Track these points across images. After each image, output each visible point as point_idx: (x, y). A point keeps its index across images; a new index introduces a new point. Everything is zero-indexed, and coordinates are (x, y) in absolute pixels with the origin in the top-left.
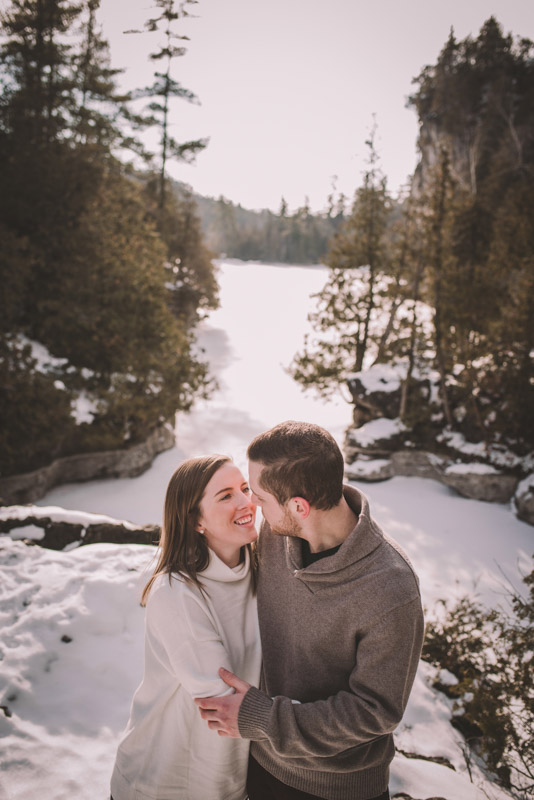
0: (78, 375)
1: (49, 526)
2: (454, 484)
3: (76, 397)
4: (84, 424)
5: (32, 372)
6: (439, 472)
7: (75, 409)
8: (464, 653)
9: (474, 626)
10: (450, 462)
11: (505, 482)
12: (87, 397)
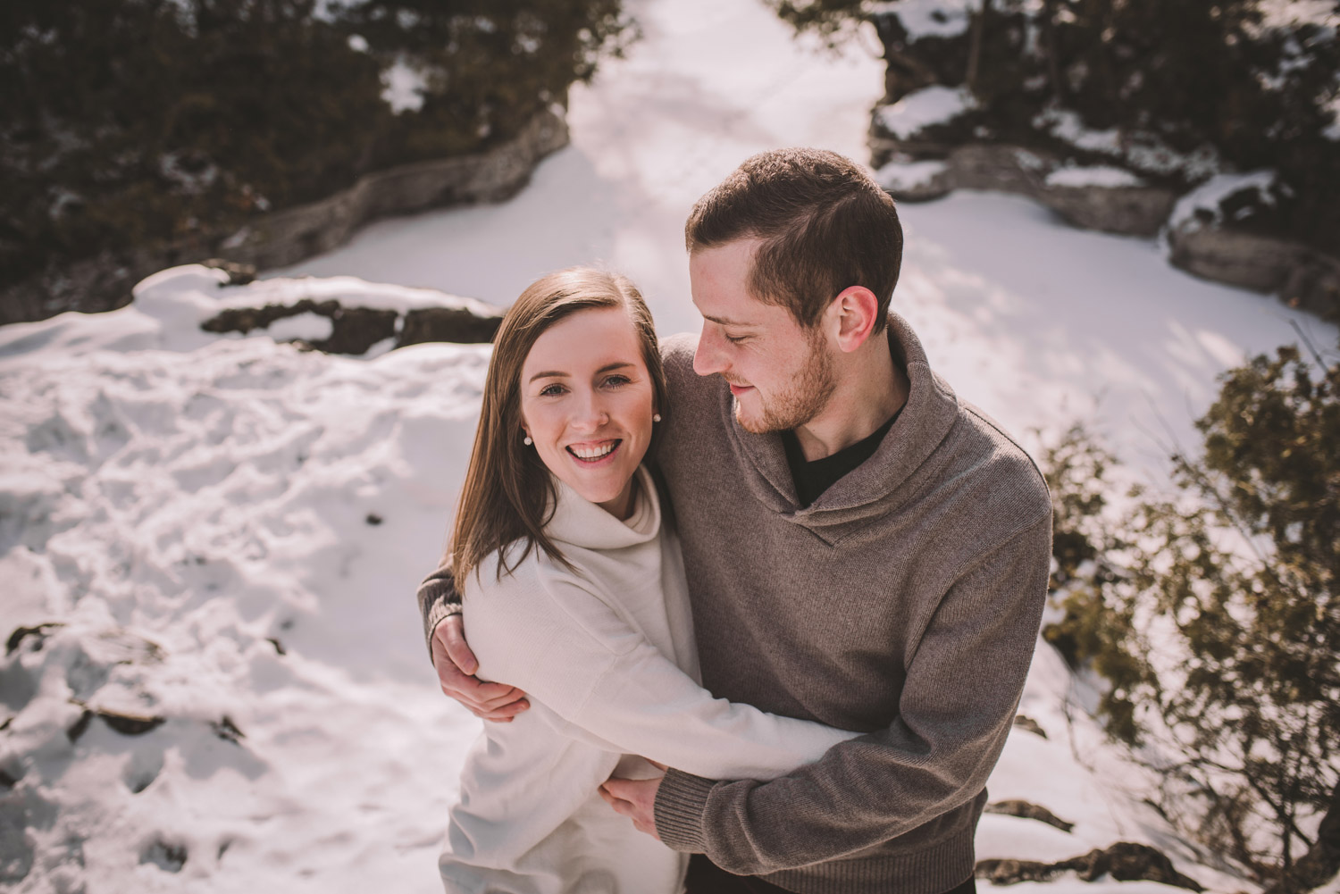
0: (390, 23)
1: (339, 314)
2: (1060, 202)
3: (389, 64)
4: (407, 113)
5: (307, 22)
6: (1033, 182)
7: (387, 86)
8: (1068, 516)
9: (1090, 471)
10: (1054, 163)
11: (1150, 201)
12: (409, 63)
